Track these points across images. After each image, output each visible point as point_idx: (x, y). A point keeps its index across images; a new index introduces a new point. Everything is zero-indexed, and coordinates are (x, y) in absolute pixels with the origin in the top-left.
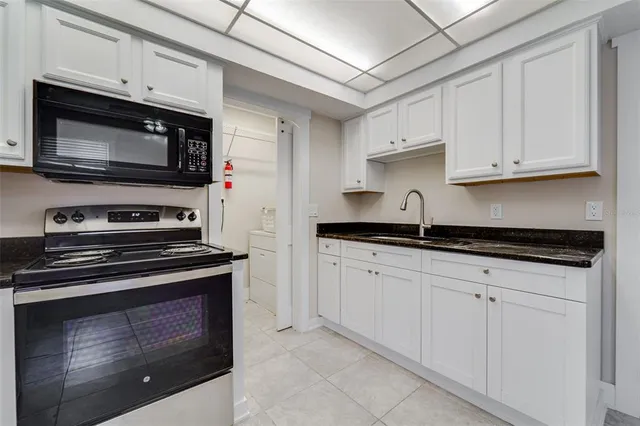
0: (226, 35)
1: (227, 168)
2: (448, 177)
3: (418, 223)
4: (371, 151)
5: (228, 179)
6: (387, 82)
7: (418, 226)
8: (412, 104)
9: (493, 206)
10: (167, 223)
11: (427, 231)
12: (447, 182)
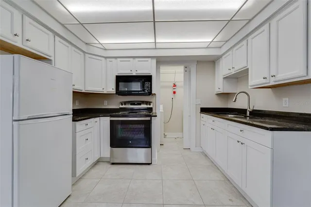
0: (156, 49)
1: (174, 86)
2: (249, 85)
3: (246, 108)
4: (224, 74)
5: (174, 90)
6: (227, 41)
7: (246, 110)
8: (237, 49)
9: (284, 99)
10: (144, 106)
11: (250, 112)
12: (250, 87)
